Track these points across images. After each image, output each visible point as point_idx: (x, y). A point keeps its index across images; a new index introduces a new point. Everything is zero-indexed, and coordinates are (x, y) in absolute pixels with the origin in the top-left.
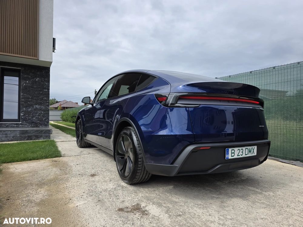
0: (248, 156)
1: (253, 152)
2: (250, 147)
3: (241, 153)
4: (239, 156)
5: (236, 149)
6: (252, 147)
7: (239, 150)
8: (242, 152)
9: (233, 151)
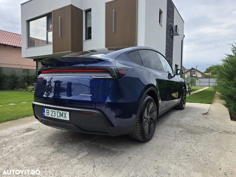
0: (60, 118)
1: (65, 116)
2: (62, 112)
3: (53, 114)
4: (53, 116)
5: (50, 110)
6: (63, 112)
7: (52, 112)
8: (55, 114)
9: (48, 111)
